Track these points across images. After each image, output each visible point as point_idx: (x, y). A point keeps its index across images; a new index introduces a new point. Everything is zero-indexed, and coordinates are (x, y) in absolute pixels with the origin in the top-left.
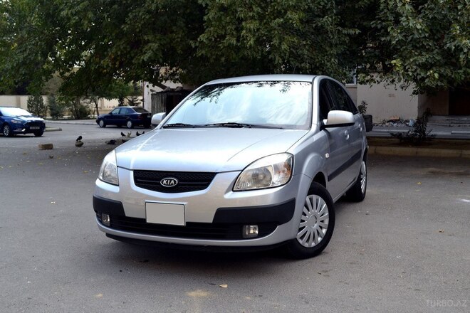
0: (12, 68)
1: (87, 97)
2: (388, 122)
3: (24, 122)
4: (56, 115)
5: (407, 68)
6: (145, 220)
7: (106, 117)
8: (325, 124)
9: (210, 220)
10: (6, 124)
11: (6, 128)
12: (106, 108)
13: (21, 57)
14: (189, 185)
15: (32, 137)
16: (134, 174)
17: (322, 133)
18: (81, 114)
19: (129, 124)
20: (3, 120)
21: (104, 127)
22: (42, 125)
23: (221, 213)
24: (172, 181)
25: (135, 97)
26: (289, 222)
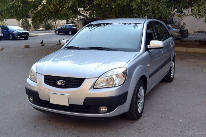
0: (7, 9)
1: (51, 20)
2: (197, 32)
3: (19, 33)
4: (36, 28)
5: (200, 11)
6: (49, 102)
7: (59, 29)
8: (148, 48)
9: (81, 103)
10: (10, 34)
11: (11, 36)
12: (61, 24)
13: (11, 4)
14: (71, 85)
15: (23, 40)
16: (44, 77)
17: (146, 53)
18: (48, 28)
19: (70, 33)
20: (9, 32)
21: (58, 34)
22: (27, 34)
23: (87, 100)
24: (63, 82)
25: (74, 19)
26: (124, 104)
